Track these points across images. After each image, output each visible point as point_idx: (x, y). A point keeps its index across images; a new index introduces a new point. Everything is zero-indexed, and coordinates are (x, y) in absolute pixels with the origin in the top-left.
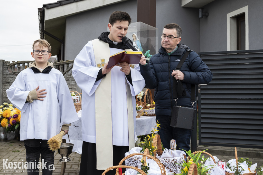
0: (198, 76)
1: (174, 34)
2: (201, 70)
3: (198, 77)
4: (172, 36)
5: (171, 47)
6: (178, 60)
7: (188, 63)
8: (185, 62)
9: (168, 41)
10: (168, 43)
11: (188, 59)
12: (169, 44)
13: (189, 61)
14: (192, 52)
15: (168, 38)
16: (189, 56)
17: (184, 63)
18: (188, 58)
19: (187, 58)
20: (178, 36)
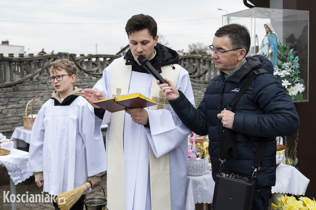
0: (259, 122)
1: (226, 44)
2: (272, 111)
3: (259, 126)
4: (221, 49)
5: (226, 68)
6: (236, 90)
7: (252, 96)
8: (245, 95)
9: (216, 57)
10: (218, 60)
11: (252, 89)
12: (220, 63)
13: (252, 92)
14: (261, 76)
15: (216, 52)
16: (255, 82)
17: (242, 97)
18: (252, 87)
19: (250, 88)
20: (236, 46)
